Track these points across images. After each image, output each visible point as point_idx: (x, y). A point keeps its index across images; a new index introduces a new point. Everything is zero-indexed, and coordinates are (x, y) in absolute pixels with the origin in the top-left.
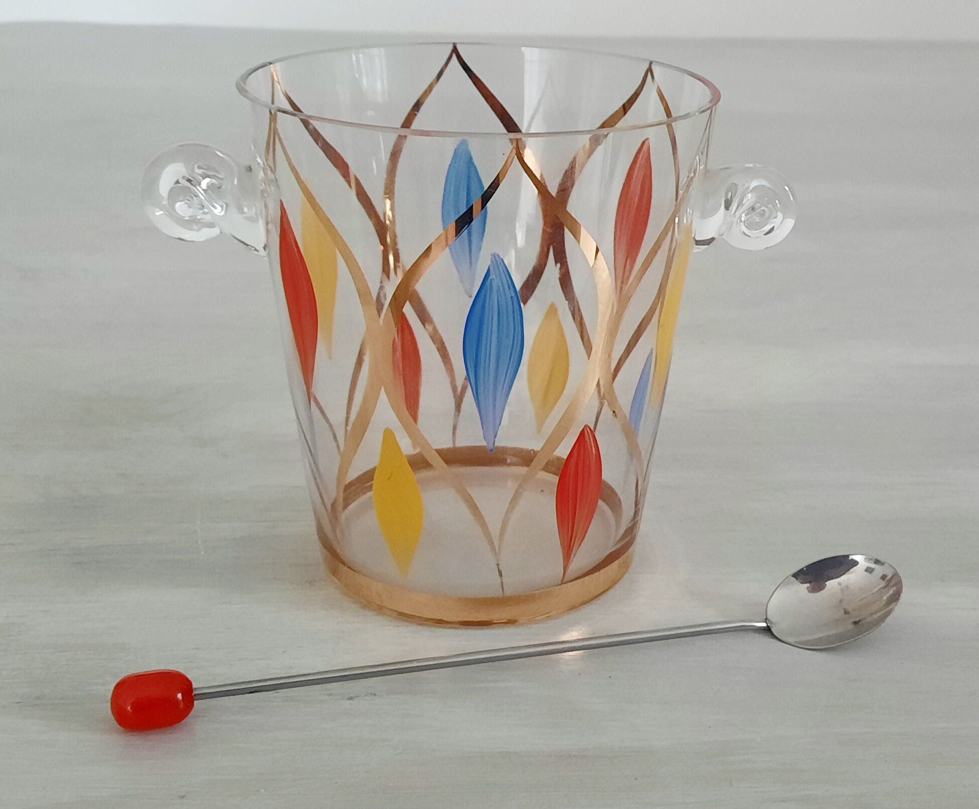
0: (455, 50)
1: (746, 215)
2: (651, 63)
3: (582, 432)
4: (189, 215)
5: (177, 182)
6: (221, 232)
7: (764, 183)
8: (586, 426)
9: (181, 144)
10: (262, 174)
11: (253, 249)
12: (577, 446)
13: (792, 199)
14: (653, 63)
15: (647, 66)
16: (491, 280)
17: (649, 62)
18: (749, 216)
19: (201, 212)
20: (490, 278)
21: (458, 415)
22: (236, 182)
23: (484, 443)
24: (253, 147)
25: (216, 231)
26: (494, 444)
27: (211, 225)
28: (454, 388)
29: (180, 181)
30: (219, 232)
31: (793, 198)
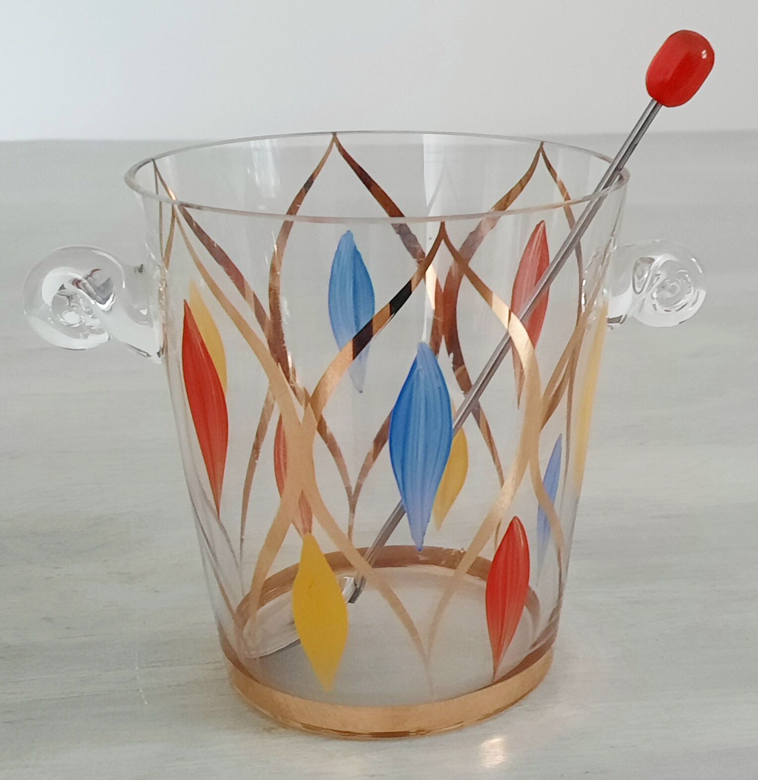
0: (335, 139)
1: (657, 293)
2: (542, 143)
3: (511, 524)
4: (78, 322)
5: (62, 287)
6: (109, 339)
7: (673, 259)
8: (515, 518)
9: (62, 248)
10: (158, 272)
11: (146, 354)
12: (506, 540)
13: (701, 271)
14: (544, 143)
15: (539, 146)
16: (419, 370)
17: (540, 142)
18: (659, 293)
19: (90, 316)
20: (417, 368)
21: (353, 517)
22: (124, 286)
23: (412, 543)
24: (147, 246)
25: (104, 337)
26: (423, 543)
27: (100, 331)
28: (348, 489)
29: (65, 286)
30: (108, 338)
31: (702, 269)
